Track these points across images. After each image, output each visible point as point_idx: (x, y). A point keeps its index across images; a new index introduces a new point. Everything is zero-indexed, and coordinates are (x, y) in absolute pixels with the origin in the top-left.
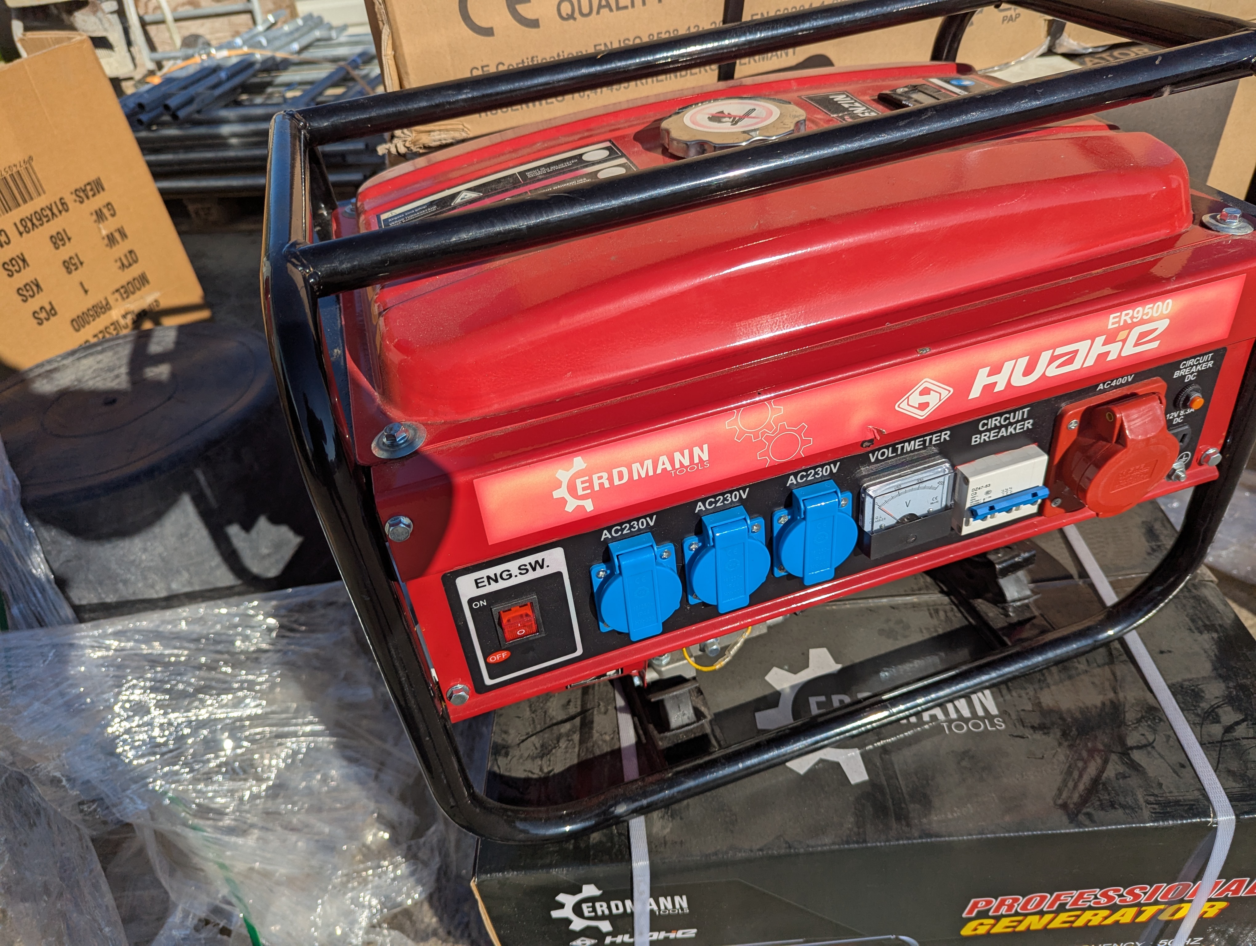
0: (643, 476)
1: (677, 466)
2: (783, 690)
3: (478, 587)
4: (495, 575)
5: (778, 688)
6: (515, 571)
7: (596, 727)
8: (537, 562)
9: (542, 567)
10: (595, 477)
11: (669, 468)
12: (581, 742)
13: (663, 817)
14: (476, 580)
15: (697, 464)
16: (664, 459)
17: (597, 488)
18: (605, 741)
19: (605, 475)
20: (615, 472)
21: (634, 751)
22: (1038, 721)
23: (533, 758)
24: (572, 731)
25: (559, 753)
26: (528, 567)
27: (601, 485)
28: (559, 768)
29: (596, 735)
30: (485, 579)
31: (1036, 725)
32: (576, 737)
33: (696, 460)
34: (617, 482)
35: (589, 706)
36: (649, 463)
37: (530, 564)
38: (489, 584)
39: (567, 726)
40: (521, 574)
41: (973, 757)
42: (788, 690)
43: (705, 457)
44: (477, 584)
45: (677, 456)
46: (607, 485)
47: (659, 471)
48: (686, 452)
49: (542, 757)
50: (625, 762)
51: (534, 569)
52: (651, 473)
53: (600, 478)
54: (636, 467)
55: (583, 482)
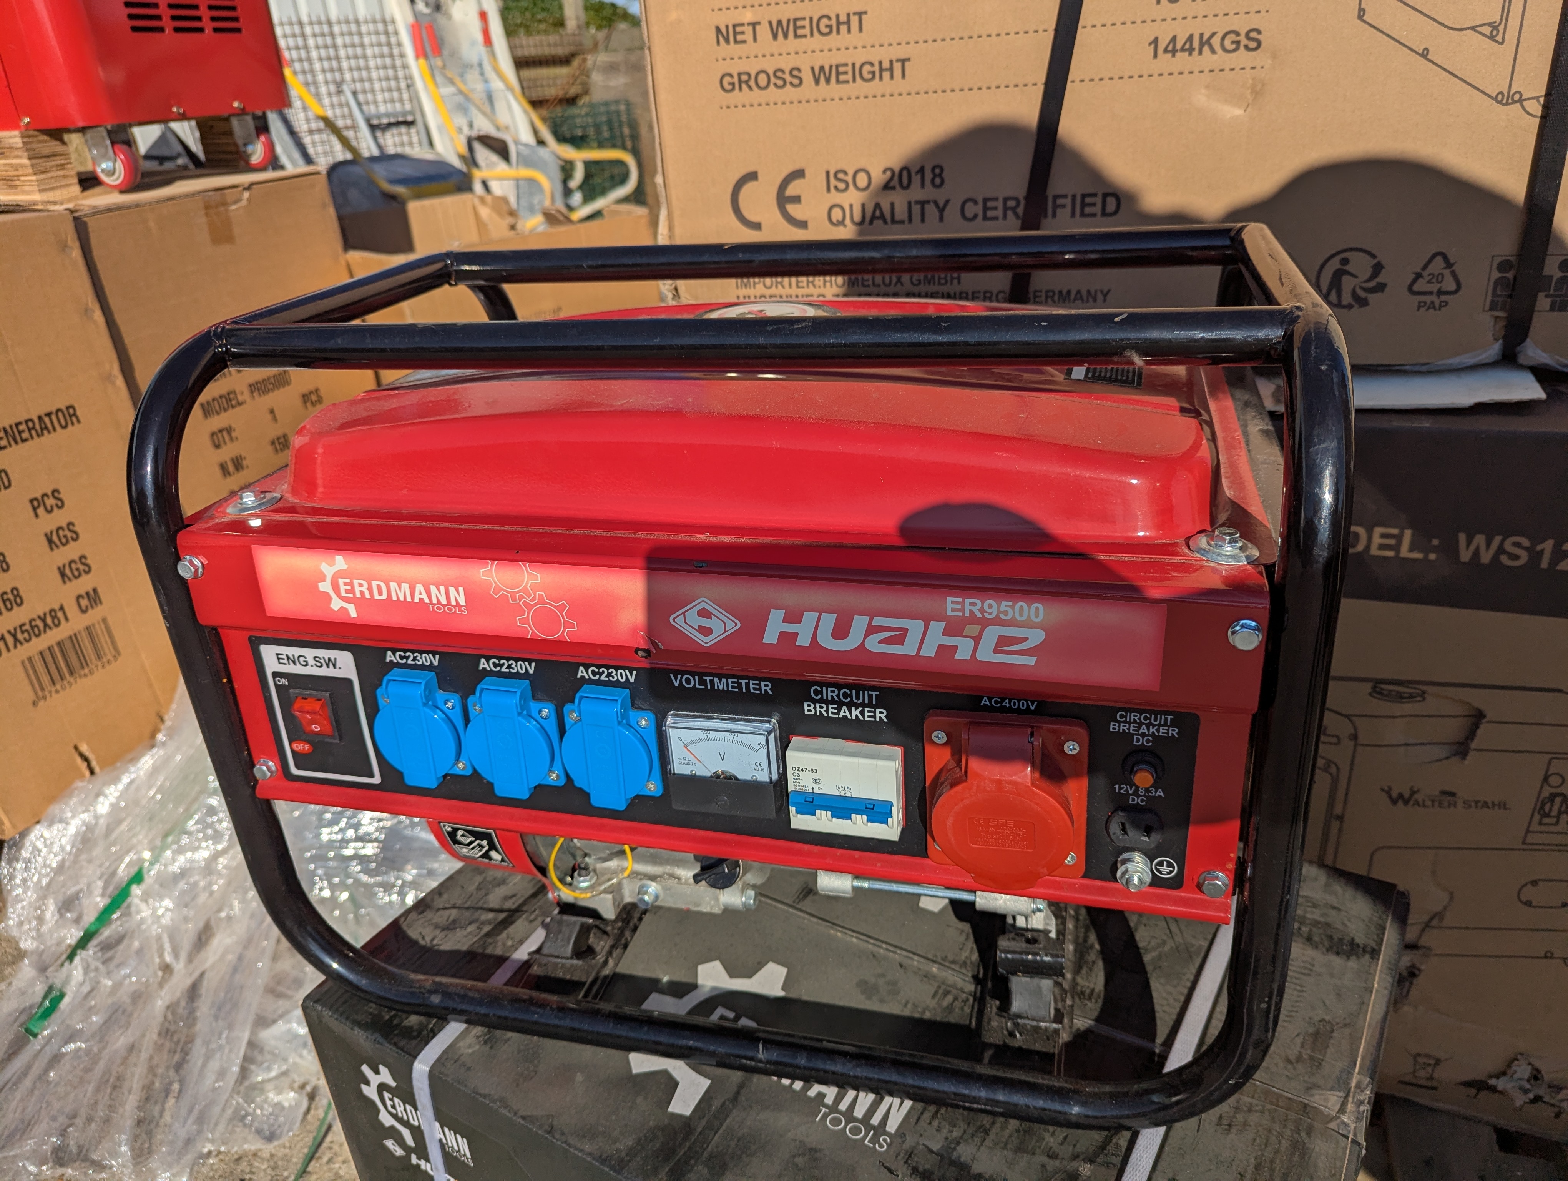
0: (402, 599)
1: (435, 601)
2: (703, 986)
3: (280, 662)
4: (294, 656)
5: (700, 981)
6: (311, 660)
7: (511, 929)
8: (329, 659)
9: (334, 667)
12: (488, 935)
13: (478, 1037)
14: (278, 655)
15: (455, 607)
18: (504, 944)
19: (365, 584)
21: (516, 967)
22: (927, 1166)
23: (436, 926)
24: (489, 922)
25: (459, 933)
26: (322, 661)
28: (446, 946)
29: (504, 935)
30: (285, 657)
31: (921, 1169)
32: (487, 929)
33: (454, 602)
34: (376, 596)
35: (525, 908)
36: (405, 587)
37: (324, 658)
38: (289, 663)
39: (491, 915)
40: (315, 665)
41: (816, 1159)
42: (707, 989)
43: (463, 602)
44: (279, 658)
45: (433, 589)
46: (367, 596)
47: (417, 600)
48: (442, 589)
49: (444, 930)
50: (500, 971)
51: (328, 666)
52: (409, 599)
53: (361, 585)
54: (393, 586)
55: (344, 584)
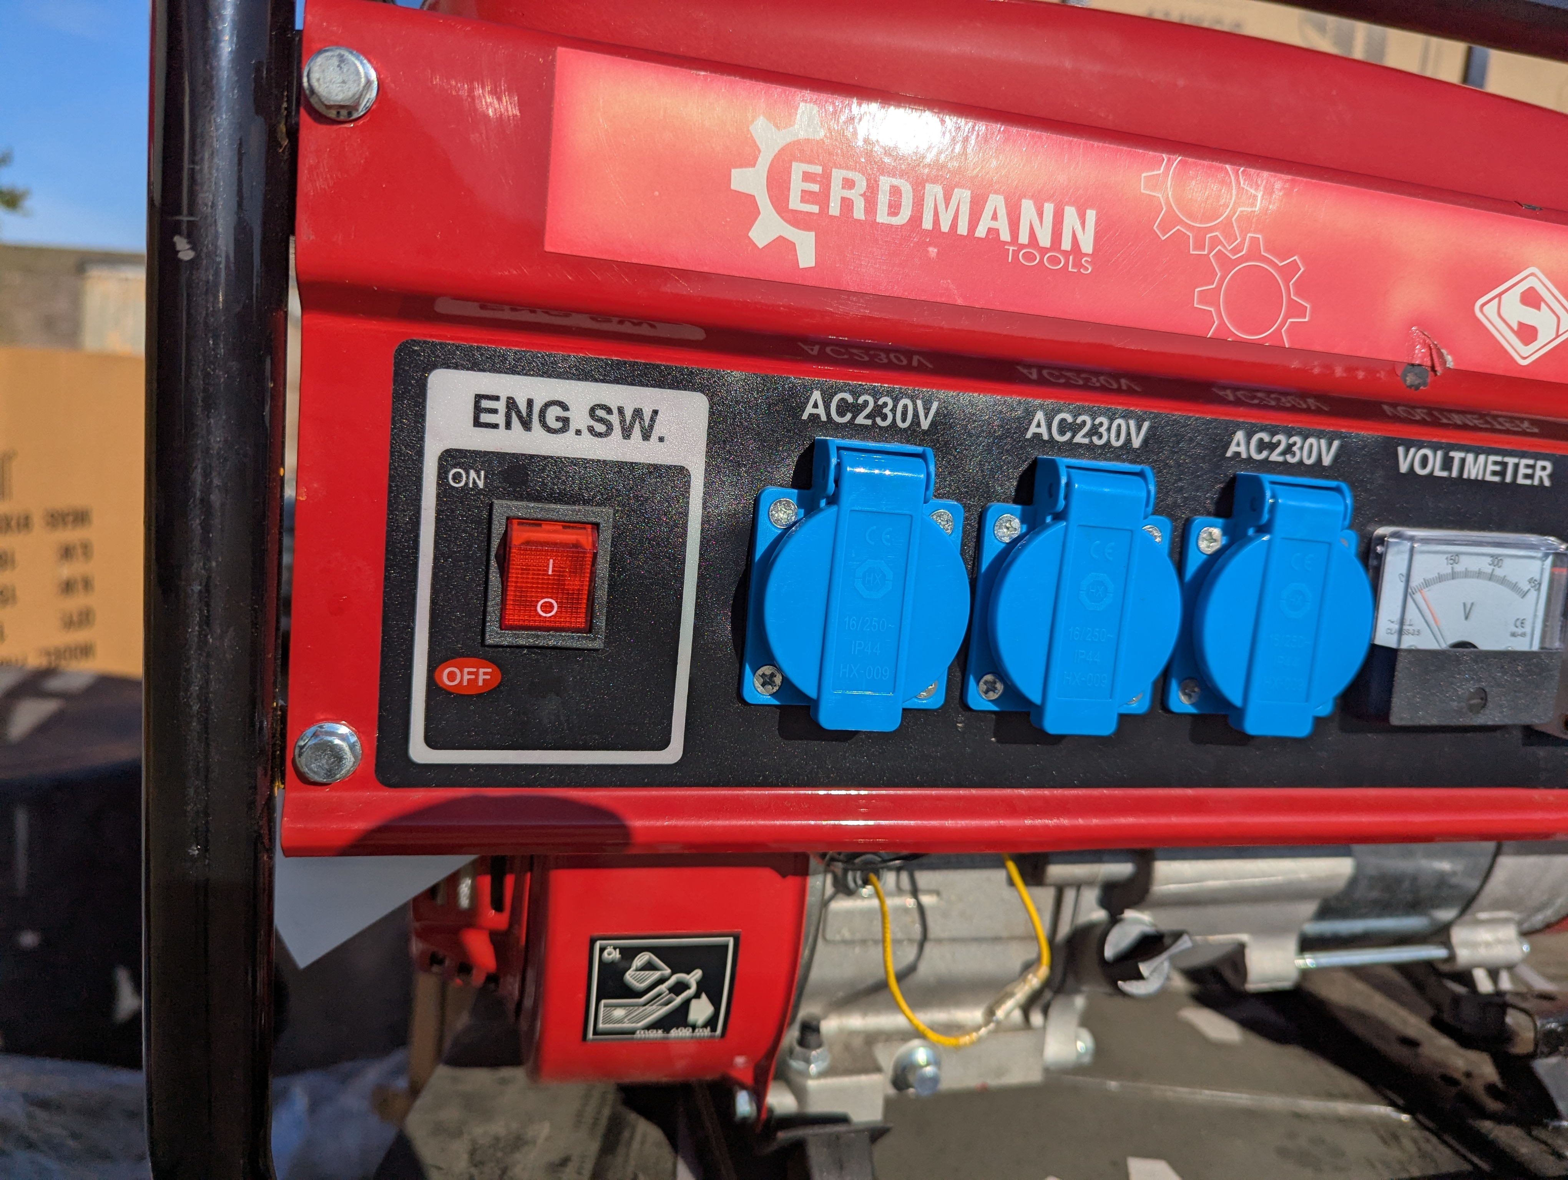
0: (945, 227)
1: (1024, 238)
3: (477, 423)
4: (530, 403)
6: (580, 418)
8: (638, 413)
9: (646, 436)
10: (838, 175)
11: (1005, 236)
14: (479, 398)
15: (1066, 254)
16: (996, 202)
17: (834, 209)
19: (861, 184)
20: (885, 183)
26: (614, 419)
27: (847, 204)
30: (501, 406)
33: (1066, 245)
34: (882, 217)
36: (963, 196)
37: (621, 410)
38: (508, 425)
40: (591, 430)
43: (1087, 246)
44: (478, 410)
45: (1028, 208)
46: (859, 213)
47: (981, 232)
48: (1049, 208)
51: (627, 433)
52: (963, 229)
53: (849, 184)
54: (934, 192)
55: (808, 177)
